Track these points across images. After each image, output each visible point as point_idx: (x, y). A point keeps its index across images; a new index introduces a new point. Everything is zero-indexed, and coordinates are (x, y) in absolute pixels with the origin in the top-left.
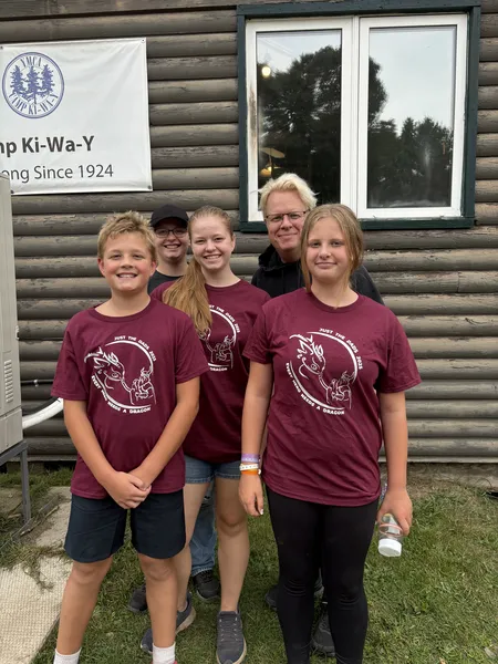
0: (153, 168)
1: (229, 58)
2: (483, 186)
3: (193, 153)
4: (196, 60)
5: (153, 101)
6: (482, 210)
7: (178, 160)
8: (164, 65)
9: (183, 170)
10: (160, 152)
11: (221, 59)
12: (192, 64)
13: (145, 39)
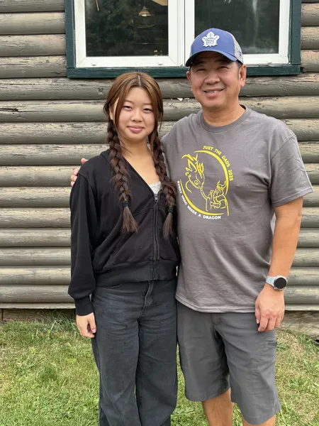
2: (308, 33)
6: (308, 57)
9: (8, 15)
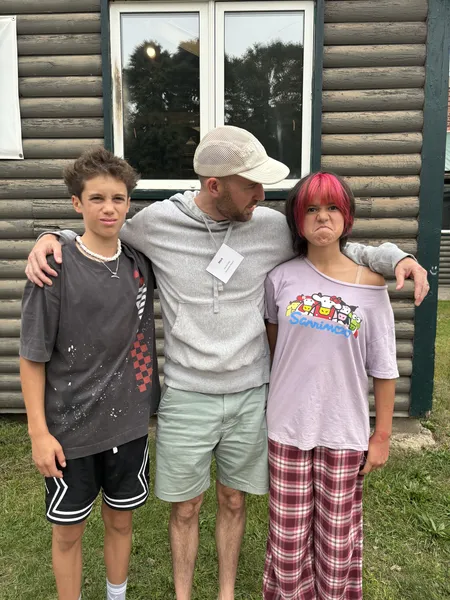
0: (23, 138)
1: (94, 35)
2: (329, 160)
3: (61, 124)
4: (63, 37)
5: (22, 74)
7: (46, 130)
8: (33, 42)
9: (52, 140)
10: (30, 123)
11: (86, 36)
12: (59, 40)
13: (15, 17)
